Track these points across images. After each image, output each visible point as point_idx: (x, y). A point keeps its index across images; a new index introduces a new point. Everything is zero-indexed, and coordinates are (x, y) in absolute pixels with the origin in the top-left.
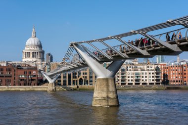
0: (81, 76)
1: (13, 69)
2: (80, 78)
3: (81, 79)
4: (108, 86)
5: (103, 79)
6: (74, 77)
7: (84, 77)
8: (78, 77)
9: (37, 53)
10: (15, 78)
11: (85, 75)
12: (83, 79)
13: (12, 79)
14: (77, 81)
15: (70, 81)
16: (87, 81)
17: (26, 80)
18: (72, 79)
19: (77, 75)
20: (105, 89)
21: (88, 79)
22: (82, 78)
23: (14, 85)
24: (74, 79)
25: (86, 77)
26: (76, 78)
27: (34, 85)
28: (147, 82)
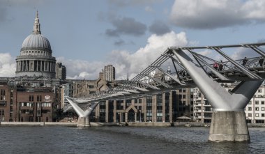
0: (132, 105)
1: (9, 90)
2: (129, 109)
3: (132, 111)
4: (234, 124)
5: (226, 112)
6: (119, 107)
7: (136, 107)
8: (127, 107)
9: (43, 62)
10: (11, 108)
11: (138, 105)
12: (136, 111)
13: (6, 109)
14: (124, 114)
15: (111, 114)
16: (143, 115)
17: (31, 112)
18: (115, 111)
19: (123, 104)
20: (230, 130)
21: (144, 110)
22: (134, 109)
23: (11, 120)
24: (118, 111)
25: (140, 107)
26: (122, 108)
27: (47, 120)
28: (252, 118)
